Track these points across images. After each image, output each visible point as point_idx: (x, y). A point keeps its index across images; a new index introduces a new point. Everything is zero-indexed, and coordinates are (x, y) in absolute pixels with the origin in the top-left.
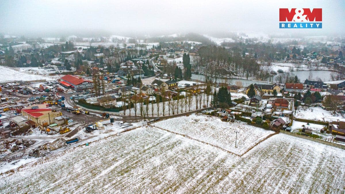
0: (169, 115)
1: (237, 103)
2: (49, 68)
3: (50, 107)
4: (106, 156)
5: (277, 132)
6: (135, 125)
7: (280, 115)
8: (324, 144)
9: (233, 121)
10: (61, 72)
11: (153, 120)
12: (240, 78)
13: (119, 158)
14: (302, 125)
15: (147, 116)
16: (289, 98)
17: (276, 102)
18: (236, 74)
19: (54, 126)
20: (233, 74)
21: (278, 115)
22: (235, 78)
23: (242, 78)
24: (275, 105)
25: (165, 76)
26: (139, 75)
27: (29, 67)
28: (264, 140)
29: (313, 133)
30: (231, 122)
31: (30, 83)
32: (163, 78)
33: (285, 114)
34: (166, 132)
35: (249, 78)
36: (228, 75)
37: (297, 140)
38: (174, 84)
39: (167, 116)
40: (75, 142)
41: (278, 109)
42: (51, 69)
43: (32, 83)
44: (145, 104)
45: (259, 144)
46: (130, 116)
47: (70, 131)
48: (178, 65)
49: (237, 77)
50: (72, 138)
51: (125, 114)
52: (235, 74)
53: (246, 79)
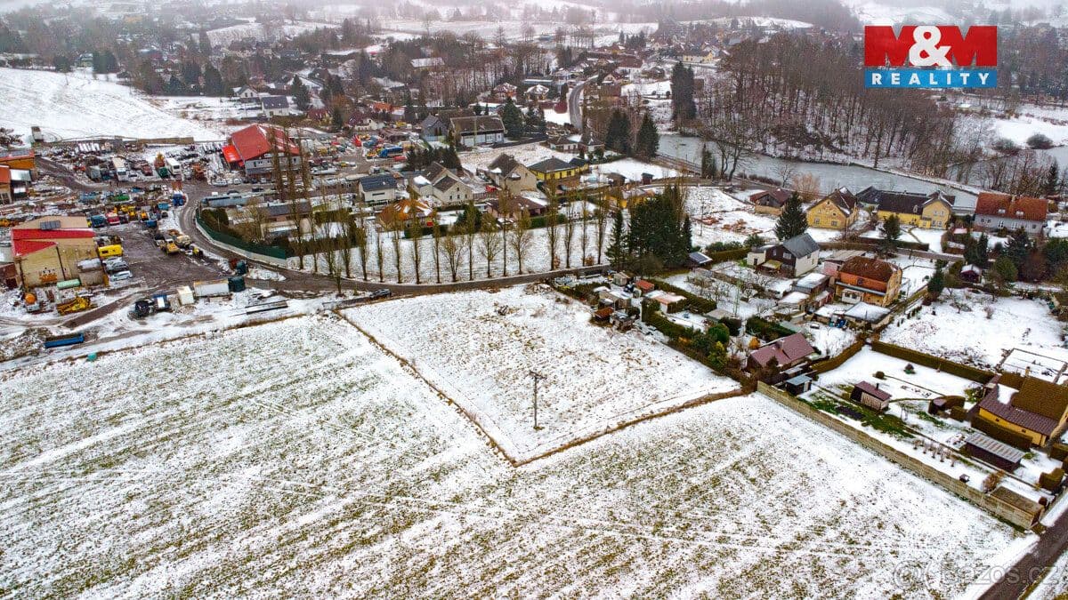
0: (439, 282)
1: (709, 259)
2: (250, 102)
3: (122, 223)
4: (107, 401)
5: (748, 388)
6: (295, 305)
7: (830, 319)
8: (894, 462)
9: (625, 328)
10: (271, 113)
11: (368, 294)
12: (850, 160)
13: (134, 415)
14: (875, 372)
15: (365, 279)
16: (951, 253)
17: (845, 270)
18: (838, 146)
19: (66, 288)
20: (828, 143)
21: (823, 320)
22: (831, 160)
23: (856, 162)
24: (840, 281)
25: (574, 142)
26: (484, 136)
27: (199, 95)
28: (669, 413)
29: (895, 410)
30: (618, 329)
31: (147, 147)
32: (566, 147)
33: (852, 319)
34: (365, 340)
35: (883, 164)
36: (809, 148)
37: (796, 432)
38: (569, 173)
39: (431, 284)
40: (71, 346)
41: (848, 295)
42: (253, 105)
43: (152, 147)
44: (407, 237)
45: (628, 428)
46: (314, 275)
47: (93, 308)
48: (653, 103)
49: (840, 158)
50: (77, 330)
51: (302, 267)
52: (835, 144)
53: (872, 165)
